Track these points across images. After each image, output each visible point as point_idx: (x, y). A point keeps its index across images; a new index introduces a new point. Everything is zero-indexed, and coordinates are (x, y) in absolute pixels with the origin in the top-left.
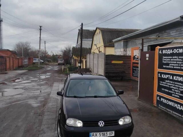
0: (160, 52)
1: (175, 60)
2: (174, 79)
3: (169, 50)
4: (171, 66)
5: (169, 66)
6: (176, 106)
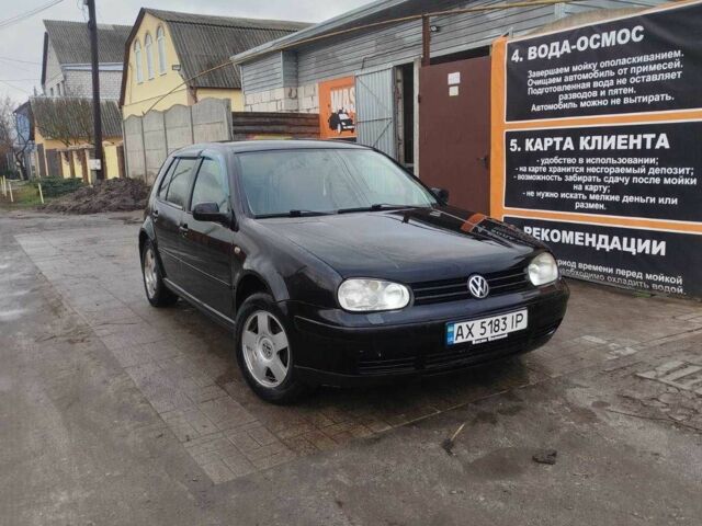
0: (516, 58)
1: (585, 77)
2: (582, 148)
3: (557, 44)
4: (564, 102)
5: (557, 102)
6: (590, 243)
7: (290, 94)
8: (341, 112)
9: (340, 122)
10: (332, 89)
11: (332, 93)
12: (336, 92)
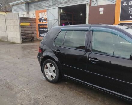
7: (27, 13)
8: (42, 18)
9: (42, 20)
10: (40, 12)
11: (40, 13)
12: (41, 13)
